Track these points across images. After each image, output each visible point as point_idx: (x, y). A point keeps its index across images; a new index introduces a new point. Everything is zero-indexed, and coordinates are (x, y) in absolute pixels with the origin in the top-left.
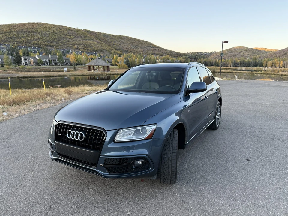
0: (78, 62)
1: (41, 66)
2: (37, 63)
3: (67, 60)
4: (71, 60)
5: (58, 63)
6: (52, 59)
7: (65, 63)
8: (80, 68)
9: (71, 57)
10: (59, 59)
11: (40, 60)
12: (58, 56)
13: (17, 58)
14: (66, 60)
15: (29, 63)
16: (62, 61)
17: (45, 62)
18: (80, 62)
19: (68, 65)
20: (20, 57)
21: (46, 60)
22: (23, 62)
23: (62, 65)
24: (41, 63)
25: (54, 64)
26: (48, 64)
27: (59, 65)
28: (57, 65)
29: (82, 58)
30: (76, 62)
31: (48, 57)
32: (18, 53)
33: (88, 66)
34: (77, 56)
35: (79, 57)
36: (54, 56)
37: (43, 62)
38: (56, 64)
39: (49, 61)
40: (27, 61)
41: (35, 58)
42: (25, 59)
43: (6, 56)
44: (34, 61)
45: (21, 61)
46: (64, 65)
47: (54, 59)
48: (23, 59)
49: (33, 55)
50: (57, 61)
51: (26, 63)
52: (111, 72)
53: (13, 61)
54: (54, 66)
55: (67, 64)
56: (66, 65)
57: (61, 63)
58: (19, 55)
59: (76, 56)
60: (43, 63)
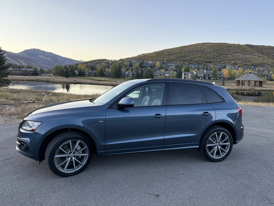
0: (232, 76)
1: (196, 80)
2: (194, 77)
3: (221, 75)
4: (224, 75)
5: (212, 77)
6: (206, 74)
7: (218, 77)
8: (232, 82)
9: (225, 72)
10: (213, 73)
11: (196, 75)
12: (213, 71)
13: (179, 73)
14: (219, 75)
15: (187, 78)
16: (216, 76)
17: (200, 76)
18: (234, 76)
19: (220, 80)
20: (182, 73)
21: (201, 75)
22: (183, 76)
23: (215, 80)
24: (197, 78)
25: (208, 79)
26: (203, 78)
27: (212, 80)
28: (211, 79)
29: (236, 73)
30: (229, 76)
31: (204, 71)
32: (181, 70)
33: (237, 81)
34: (232, 71)
35: (234, 72)
36: (209, 71)
37: (199, 76)
38: (209, 78)
39: (204, 75)
40: (186, 76)
41: (193, 73)
42: (185, 74)
43: (172, 72)
44: (191, 76)
45: (182, 76)
46: (217, 79)
47: (209, 74)
48: (183, 74)
49: (191, 70)
50: (211, 76)
51: (185, 77)
52: (264, 87)
53: (176, 76)
54: (207, 80)
55: (220, 78)
56: (218, 79)
57: (214, 77)
58: (181, 71)
59: (229, 71)
60: (199, 78)
